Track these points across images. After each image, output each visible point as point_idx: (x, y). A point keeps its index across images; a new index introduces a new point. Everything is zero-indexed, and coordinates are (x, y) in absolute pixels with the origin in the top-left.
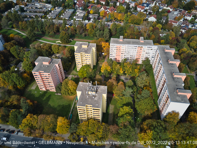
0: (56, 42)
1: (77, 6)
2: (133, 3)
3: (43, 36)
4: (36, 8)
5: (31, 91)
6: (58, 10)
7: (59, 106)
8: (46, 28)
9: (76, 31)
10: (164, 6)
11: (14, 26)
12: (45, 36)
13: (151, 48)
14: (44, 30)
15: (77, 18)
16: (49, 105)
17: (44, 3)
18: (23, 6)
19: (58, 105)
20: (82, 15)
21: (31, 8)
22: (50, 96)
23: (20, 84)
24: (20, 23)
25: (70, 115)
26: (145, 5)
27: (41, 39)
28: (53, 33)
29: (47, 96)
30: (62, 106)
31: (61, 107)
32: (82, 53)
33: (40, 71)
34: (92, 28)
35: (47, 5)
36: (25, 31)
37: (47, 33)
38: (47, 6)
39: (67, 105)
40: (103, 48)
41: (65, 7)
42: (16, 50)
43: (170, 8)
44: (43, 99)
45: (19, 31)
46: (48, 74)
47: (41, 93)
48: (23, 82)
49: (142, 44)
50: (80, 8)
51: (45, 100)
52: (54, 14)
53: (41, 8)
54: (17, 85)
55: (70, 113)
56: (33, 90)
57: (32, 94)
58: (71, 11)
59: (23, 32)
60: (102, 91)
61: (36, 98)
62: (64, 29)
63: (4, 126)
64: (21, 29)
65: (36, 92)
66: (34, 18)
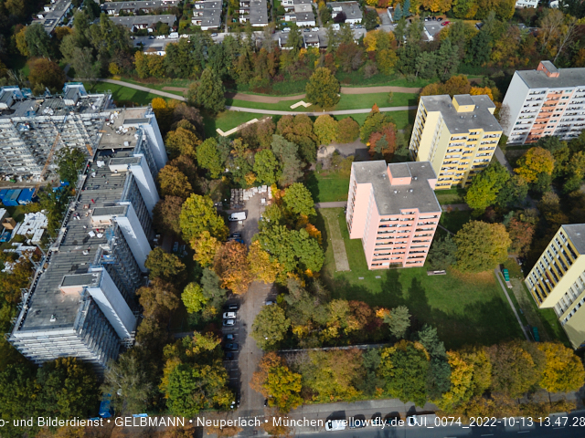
0: (293, 107)
3: (235, 94)
5: (342, 278)
7: (469, 308)
11: (112, 68)
12: (239, 92)
14: (230, 72)
16: (437, 310)
19: (463, 307)
22: (414, 281)
25: (524, 330)
27: (234, 103)
28: (267, 78)
29: (405, 283)
30: (476, 306)
31: (478, 311)
36: (157, 81)
37: (241, 79)
39: (489, 300)
42: (217, 152)
45: (135, 84)
47: (379, 277)
51: (412, 299)
52: (212, 12)
55: (520, 322)
56: (347, 273)
57: (356, 287)
59: (154, 88)
61: (377, 295)
63: (354, 408)
64: (144, 78)
65: (362, 278)
66: (150, 34)
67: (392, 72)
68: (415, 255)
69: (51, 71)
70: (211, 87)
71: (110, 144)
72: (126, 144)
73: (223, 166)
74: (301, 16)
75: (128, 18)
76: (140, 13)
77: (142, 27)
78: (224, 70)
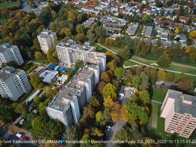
0: (151, 64)
1: (156, 23)
3: (133, 56)
4: (111, 22)
6: (135, 25)
11: (99, 40)
12: (134, 56)
14: (133, 49)
15: (161, 37)
17: (116, 17)
18: (97, 19)
20: (167, 34)
21: (105, 22)
27: (131, 58)
36: (110, 47)
37: (136, 52)
38: (121, 21)
45: (104, 46)
47: (168, 136)
50: (159, 25)
52: (133, 30)
53: (115, 23)
54: (141, 121)
56: (156, 129)
58: (150, 28)
59: (108, 48)
64: (107, 45)
65: (161, 133)
66: (113, 33)
67: (194, 61)
68: (186, 133)
69: (83, 38)
70: (126, 52)
71: (91, 61)
72: (95, 63)
73: (122, 77)
74: (163, 36)
75: (108, 27)
76: (112, 26)
77: (111, 31)
78: (131, 48)
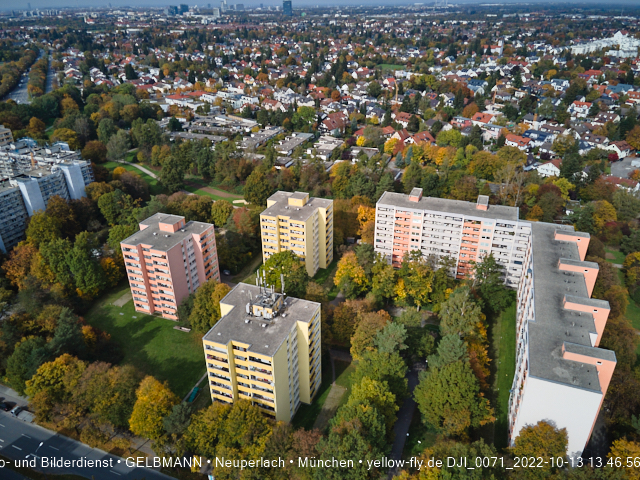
0: (234, 202)
1: (324, 126)
2: (497, 130)
3: (204, 186)
4: (215, 125)
5: (109, 309)
6: (269, 131)
7: (172, 360)
8: (217, 165)
9: (298, 179)
10: (597, 140)
11: (139, 157)
12: (209, 187)
13: (511, 230)
14: (210, 172)
16: (145, 352)
17: (239, 116)
18: (184, 120)
19: (169, 357)
20: (332, 147)
21: (202, 125)
22: (158, 329)
23: (84, 282)
24: (155, 149)
25: (192, 390)
26: (535, 136)
27: (196, 191)
28: (234, 179)
29: (149, 327)
30: (179, 361)
31: (176, 364)
32: (281, 217)
33: (144, 246)
34: (345, 173)
35: (244, 120)
37: (217, 178)
38: (244, 122)
39: (197, 360)
40: (361, 222)
41: (291, 128)
42: (112, 202)
43: (619, 147)
44: (134, 336)
45: (148, 169)
46: (160, 253)
47: (135, 317)
48: (94, 278)
49: (480, 213)
50: (332, 132)
51: (137, 339)
52: (256, 139)
53: (226, 126)
54: (77, 284)
55: (197, 384)
56: (117, 307)
57: (110, 318)
58: (305, 136)
60: (298, 312)
61: (117, 328)
62: (268, 171)
64: (154, 166)
65: (123, 314)
68: (166, 302)
72: (40, 175)
75: (193, 135)
